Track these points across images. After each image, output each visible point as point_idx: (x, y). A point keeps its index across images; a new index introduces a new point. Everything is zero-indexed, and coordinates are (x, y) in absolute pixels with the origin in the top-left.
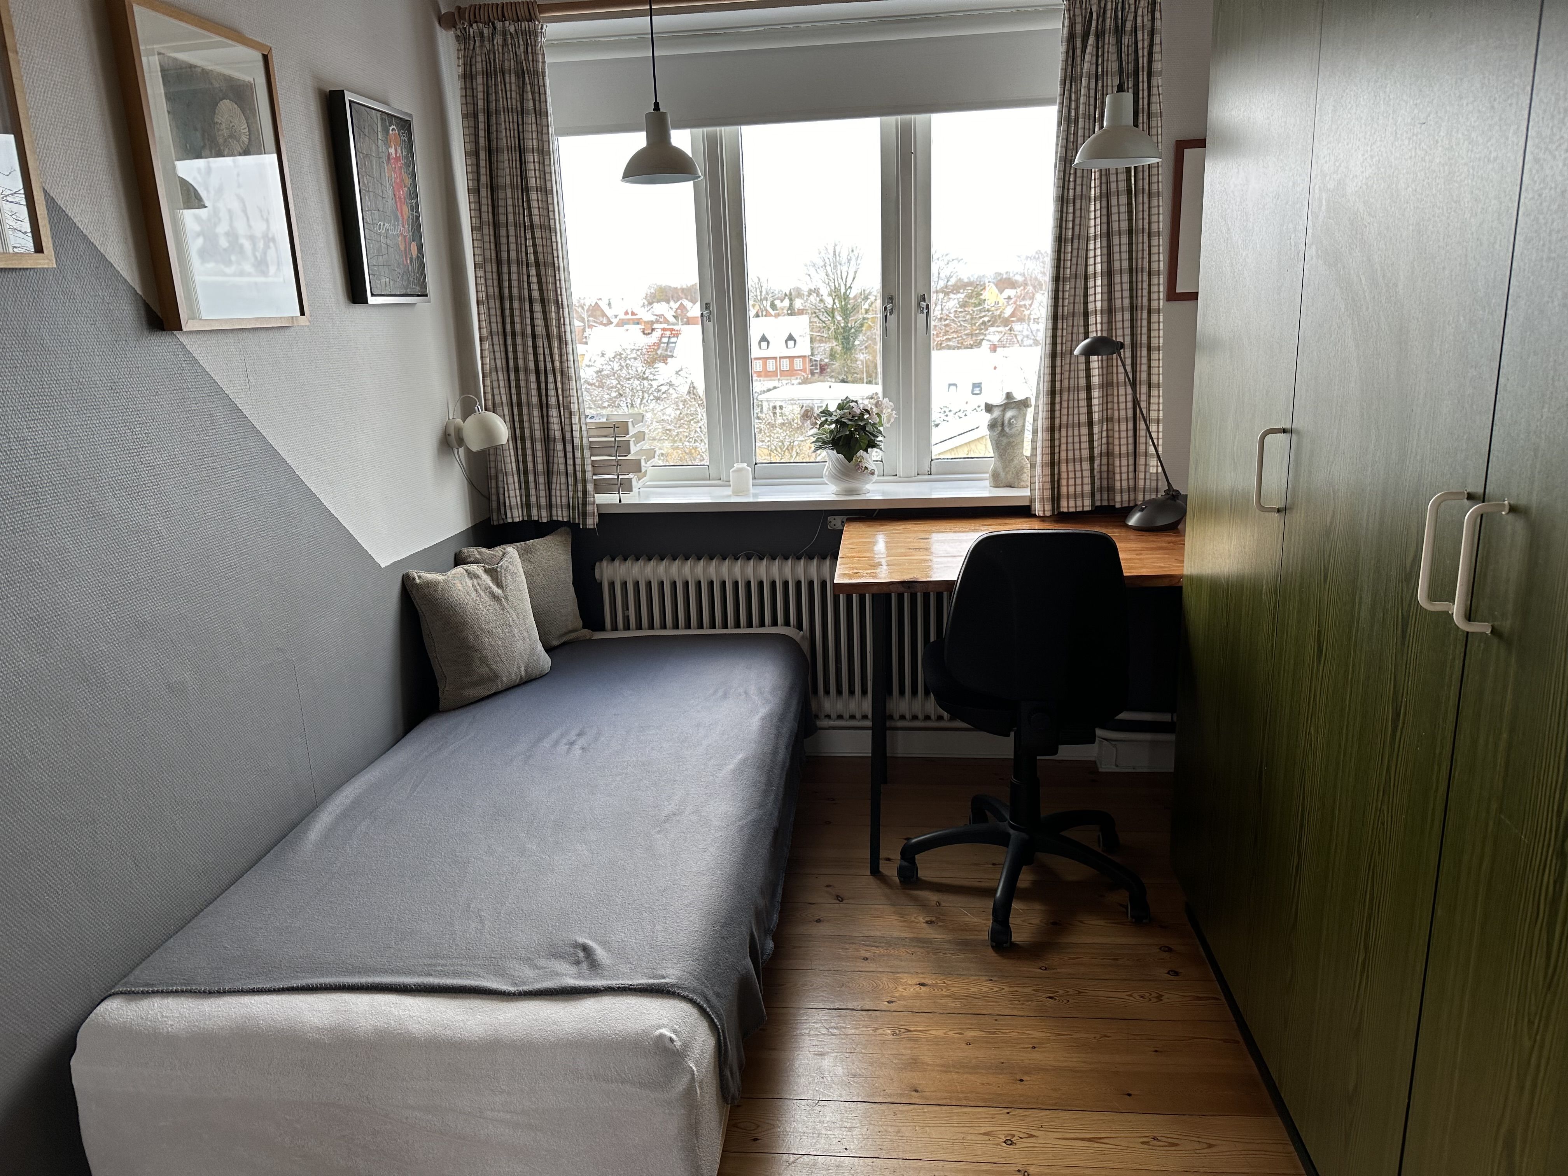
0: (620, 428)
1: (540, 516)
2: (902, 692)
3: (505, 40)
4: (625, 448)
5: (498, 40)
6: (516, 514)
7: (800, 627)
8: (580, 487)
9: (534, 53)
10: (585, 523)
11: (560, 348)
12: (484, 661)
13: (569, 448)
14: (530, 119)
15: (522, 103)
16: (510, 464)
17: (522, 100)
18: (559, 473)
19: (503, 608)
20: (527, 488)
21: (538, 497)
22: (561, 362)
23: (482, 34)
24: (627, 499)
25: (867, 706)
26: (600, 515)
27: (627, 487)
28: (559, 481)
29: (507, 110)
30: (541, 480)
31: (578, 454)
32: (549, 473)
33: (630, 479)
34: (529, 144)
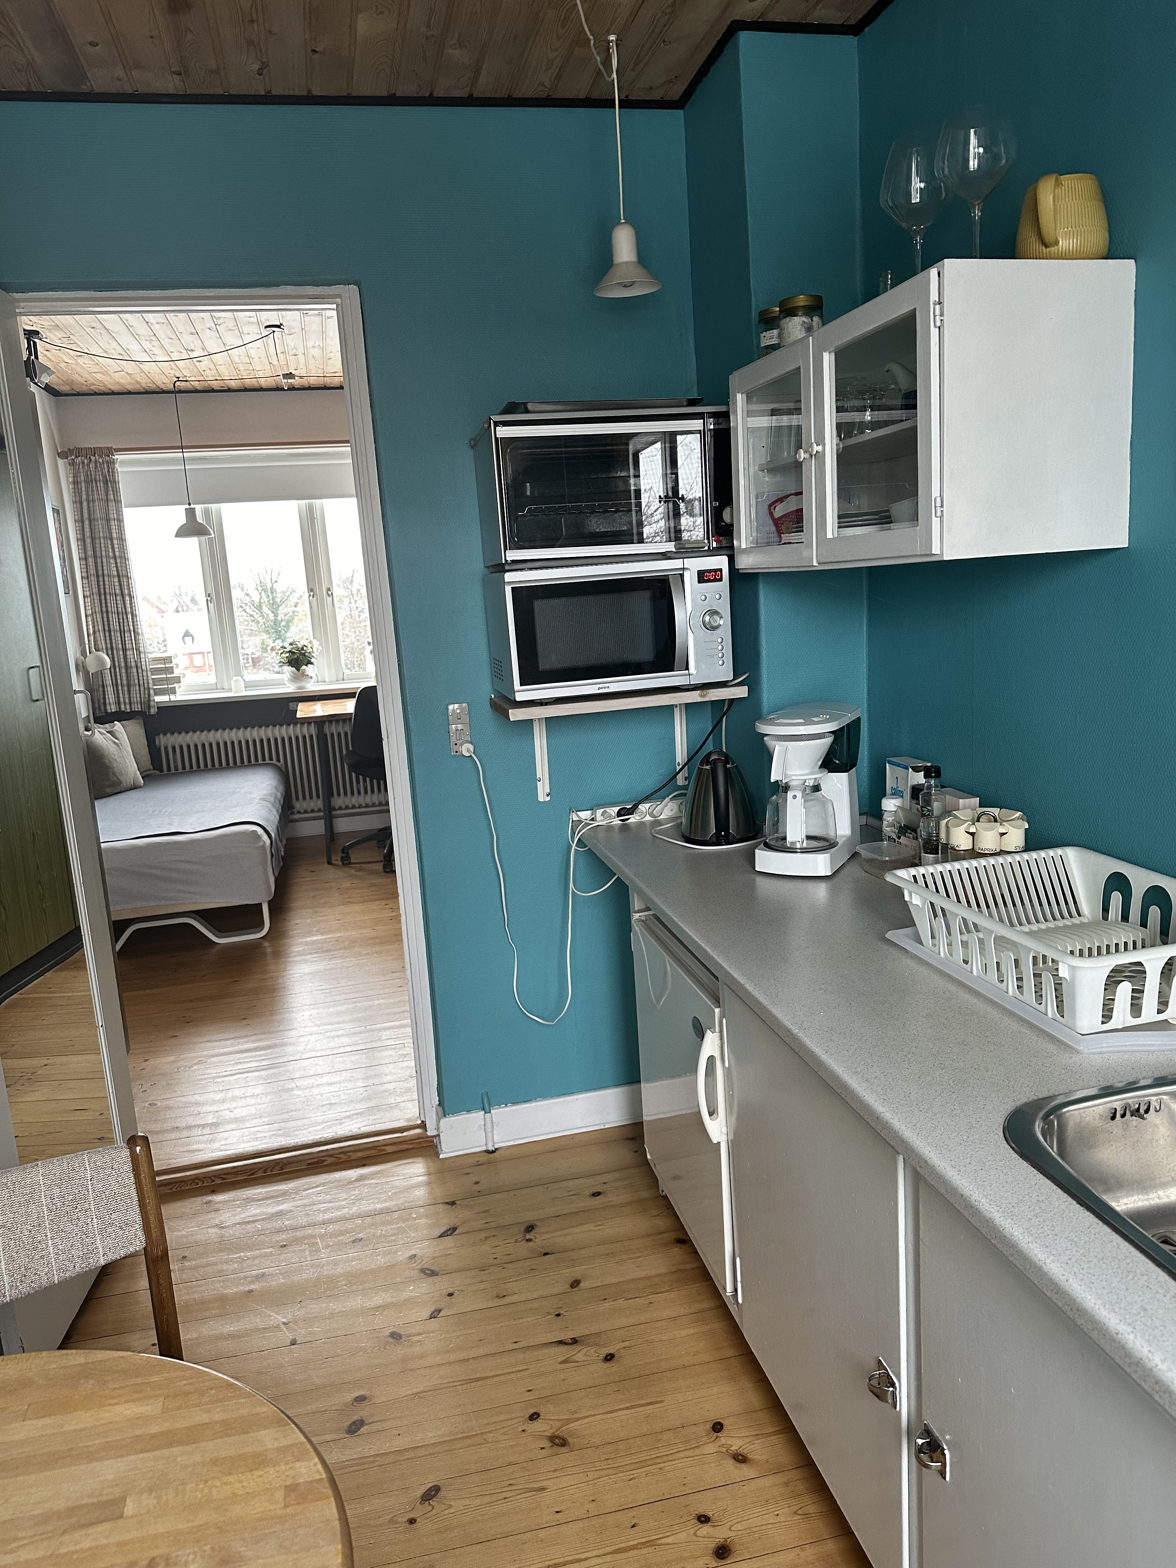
0: (168, 659)
1: (126, 708)
2: (339, 795)
3: (96, 465)
4: (170, 670)
5: (92, 465)
6: (112, 707)
7: (278, 760)
8: (147, 692)
9: (113, 472)
10: (149, 712)
11: (133, 619)
12: (114, 774)
13: (140, 671)
14: (112, 504)
15: (107, 496)
16: (108, 681)
17: (107, 495)
18: (135, 685)
19: (120, 749)
20: (118, 694)
21: (124, 699)
22: (133, 626)
23: (83, 463)
24: (173, 698)
25: (320, 804)
26: (158, 708)
27: (173, 691)
28: (135, 689)
29: (99, 500)
30: (126, 689)
31: (145, 674)
32: (129, 685)
33: (175, 687)
34: (112, 516)
